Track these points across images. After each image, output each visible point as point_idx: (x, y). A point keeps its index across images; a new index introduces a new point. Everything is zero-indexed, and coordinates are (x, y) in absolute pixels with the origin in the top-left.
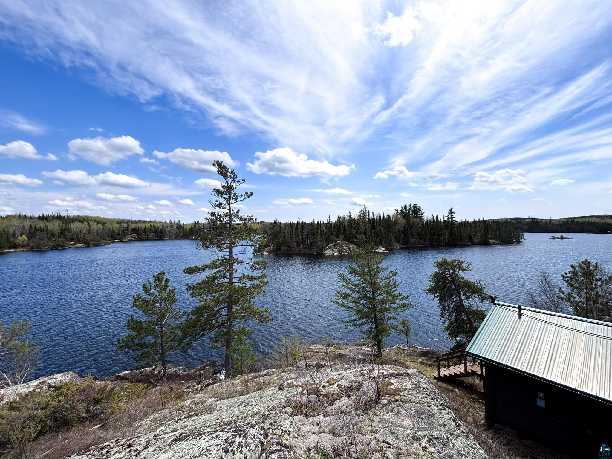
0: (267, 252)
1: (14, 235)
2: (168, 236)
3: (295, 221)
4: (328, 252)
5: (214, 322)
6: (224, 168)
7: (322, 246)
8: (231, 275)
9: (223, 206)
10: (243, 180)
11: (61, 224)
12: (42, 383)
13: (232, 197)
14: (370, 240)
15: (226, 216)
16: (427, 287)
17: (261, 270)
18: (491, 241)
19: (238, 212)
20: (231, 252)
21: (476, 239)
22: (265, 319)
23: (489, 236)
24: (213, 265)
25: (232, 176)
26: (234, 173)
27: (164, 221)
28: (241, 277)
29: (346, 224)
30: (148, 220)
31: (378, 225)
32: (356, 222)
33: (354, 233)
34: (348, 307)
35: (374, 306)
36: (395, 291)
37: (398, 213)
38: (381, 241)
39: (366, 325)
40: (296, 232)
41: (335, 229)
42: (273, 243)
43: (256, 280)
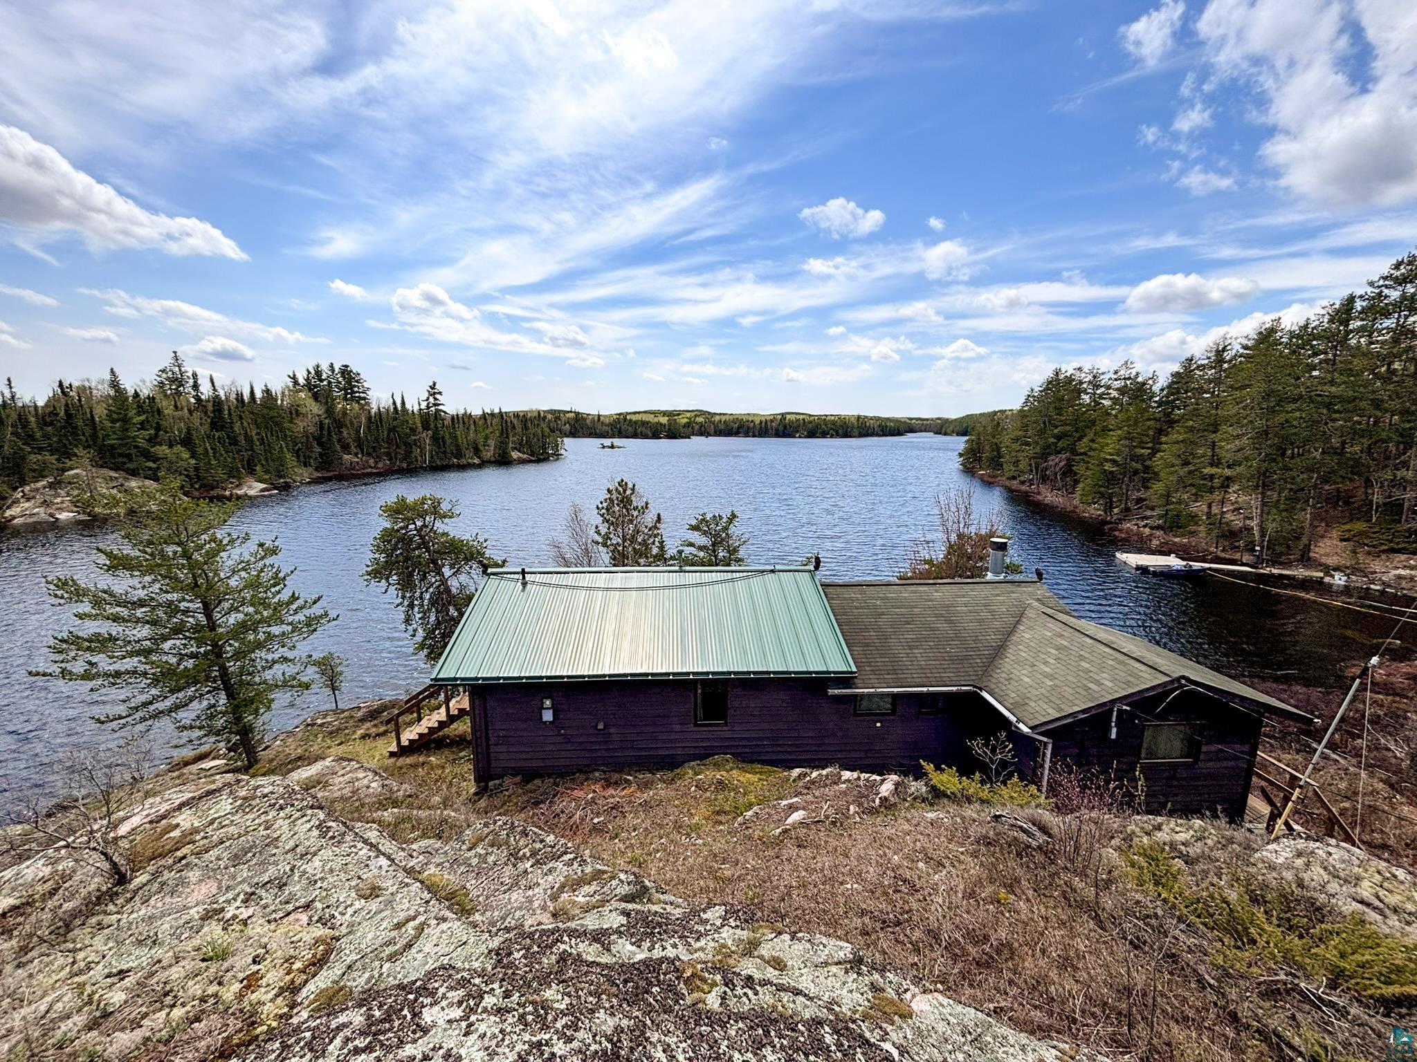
4: (23, 511)
14: (208, 463)
16: (368, 566)
18: (515, 455)
21: (488, 451)
23: (511, 445)
29: (100, 412)
31: (235, 417)
32: (147, 406)
33: (142, 443)
34: (116, 672)
35: (215, 645)
36: (279, 592)
37: (299, 384)
38: (249, 464)
39: (195, 704)
41: (49, 429)
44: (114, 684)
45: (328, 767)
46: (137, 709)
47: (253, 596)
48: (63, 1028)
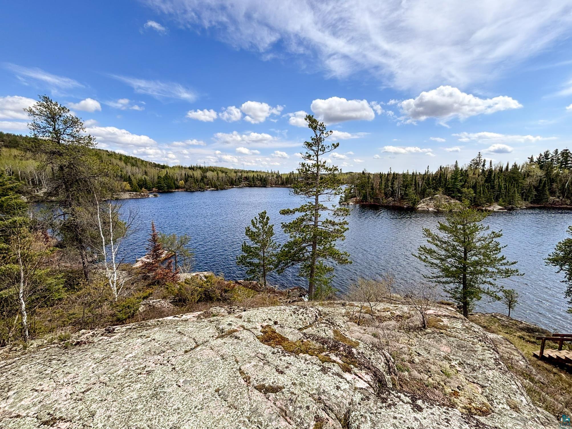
0: (353, 202)
1: (177, 180)
2: (270, 184)
3: (385, 172)
4: (421, 206)
5: (301, 255)
6: (315, 121)
7: (415, 199)
8: (316, 218)
9: (311, 157)
11: (201, 173)
12: (197, 275)
13: (320, 149)
14: (480, 196)
15: (314, 166)
16: (550, 255)
17: (343, 218)
19: (324, 163)
20: (317, 200)
22: (344, 260)
24: (302, 209)
25: (321, 129)
26: (323, 126)
28: (324, 222)
31: (496, 177)
32: (464, 174)
33: (459, 187)
34: (433, 263)
35: (464, 266)
36: (496, 254)
37: (533, 162)
38: (497, 197)
39: (452, 284)
40: (385, 183)
41: (434, 181)
42: (359, 194)
43: (338, 225)
44: (431, 266)
45: (499, 339)
46: (434, 277)
47: (484, 252)
48: (403, 356)
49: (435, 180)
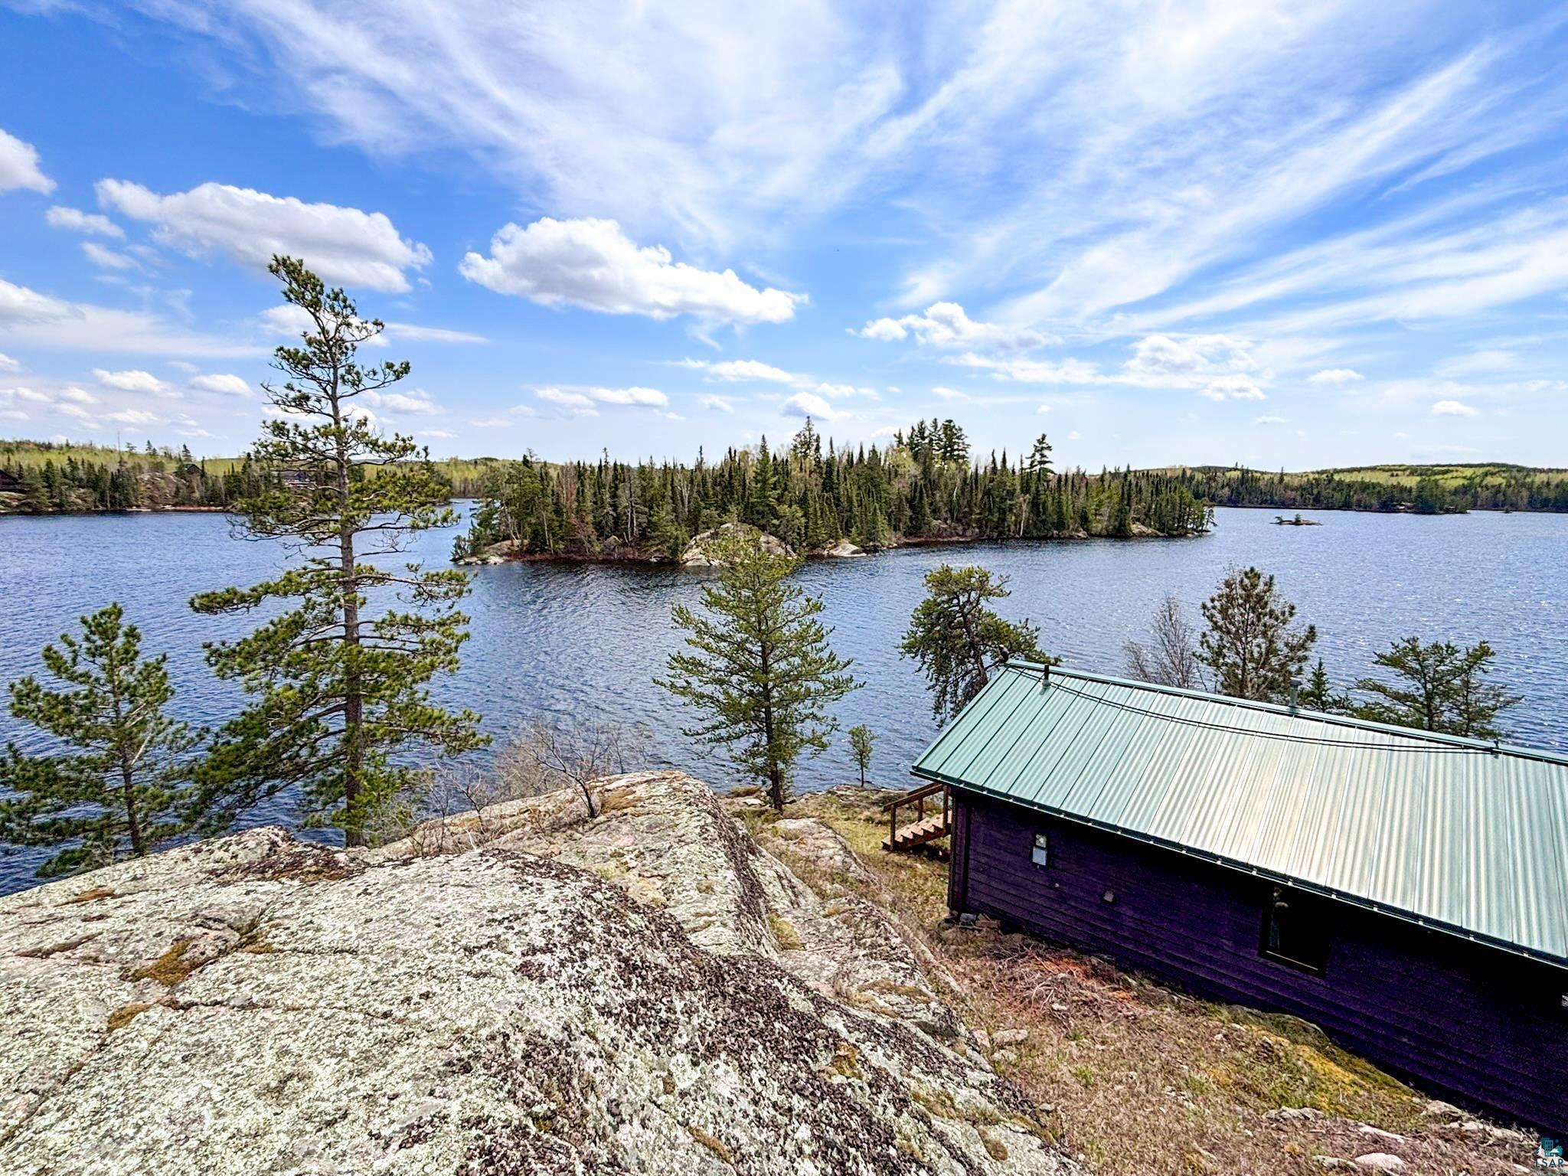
0: (501, 556)
2: (147, 502)
3: (593, 460)
4: (693, 556)
6: (309, 280)
7: (677, 538)
8: (350, 613)
9: (311, 403)
10: (376, 323)
13: (342, 377)
14: (815, 523)
15: (326, 435)
16: (904, 638)
17: (449, 603)
18: (1136, 528)
19: (363, 424)
20: (347, 549)
21: (1099, 521)
22: (466, 739)
23: (1132, 515)
24: (289, 586)
25: (338, 309)
26: (345, 301)
27: (124, 449)
28: (383, 622)
29: (750, 474)
30: (58, 440)
31: (842, 480)
32: (781, 468)
33: (772, 502)
34: (701, 694)
35: (765, 688)
37: (903, 444)
38: (846, 524)
40: (595, 494)
41: (718, 488)
42: (519, 529)
43: (433, 629)
44: (698, 704)
45: (808, 827)
49: (720, 484)
